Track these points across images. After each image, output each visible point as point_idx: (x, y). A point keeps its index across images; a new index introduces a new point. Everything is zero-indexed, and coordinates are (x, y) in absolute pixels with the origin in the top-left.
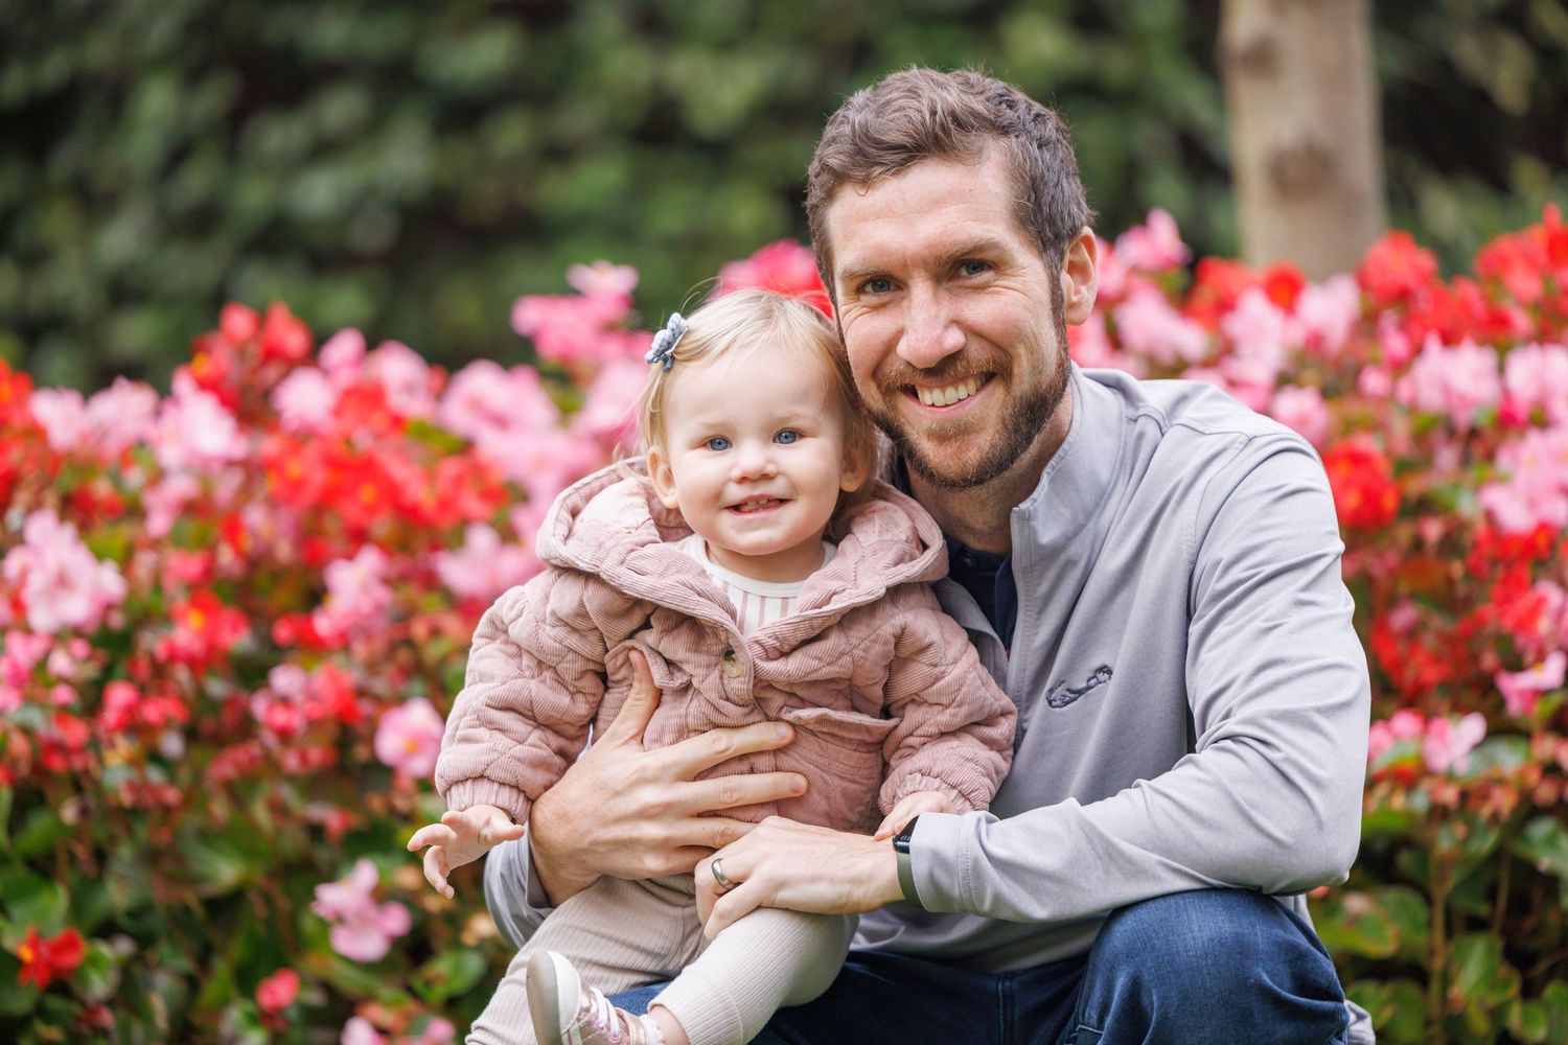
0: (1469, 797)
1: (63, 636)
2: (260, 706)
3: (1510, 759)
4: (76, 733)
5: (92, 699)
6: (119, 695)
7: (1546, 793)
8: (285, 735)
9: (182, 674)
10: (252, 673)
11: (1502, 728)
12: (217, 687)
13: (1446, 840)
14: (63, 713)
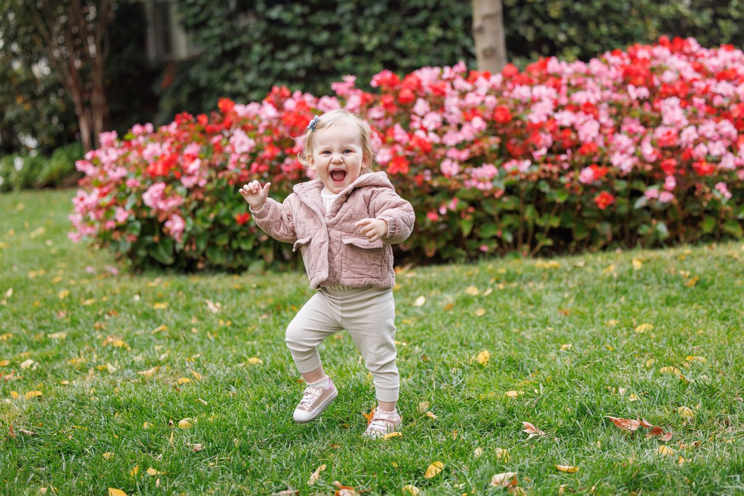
0: (528, 177)
1: (243, 154)
2: (283, 167)
3: (536, 169)
4: (246, 173)
5: (249, 166)
6: (255, 165)
7: (543, 176)
8: (288, 172)
9: (267, 161)
10: (281, 160)
11: (534, 163)
12: (274, 163)
13: (523, 186)
14: (243, 169)
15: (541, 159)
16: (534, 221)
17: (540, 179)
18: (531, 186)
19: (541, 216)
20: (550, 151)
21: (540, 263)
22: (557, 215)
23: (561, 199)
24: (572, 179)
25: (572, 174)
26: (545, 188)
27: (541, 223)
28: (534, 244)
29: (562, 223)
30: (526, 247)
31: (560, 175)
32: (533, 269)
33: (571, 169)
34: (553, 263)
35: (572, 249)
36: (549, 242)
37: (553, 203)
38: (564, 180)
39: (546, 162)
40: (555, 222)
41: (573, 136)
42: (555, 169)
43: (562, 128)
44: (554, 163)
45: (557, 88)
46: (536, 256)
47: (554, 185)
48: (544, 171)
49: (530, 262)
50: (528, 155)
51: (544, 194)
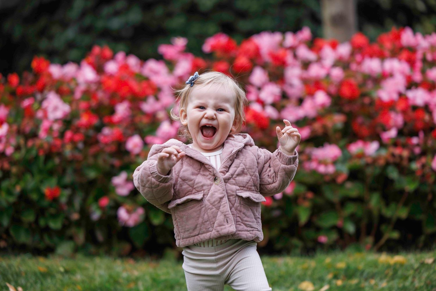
0: (375, 161)
2: (101, 138)
4: (58, 143)
5: (62, 135)
6: (69, 134)
7: (391, 160)
8: (106, 144)
10: (99, 129)
11: (382, 145)
12: (91, 132)
13: (369, 171)
14: (55, 138)
15: (390, 142)
16: (380, 211)
17: (387, 164)
18: (377, 171)
19: (387, 204)
20: (400, 133)
21: (384, 258)
22: (406, 204)
23: (410, 187)
24: (423, 166)
25: (423, 160)
26: (393, 174)
27: (388, 213)
28: (378, 237)
29: (410, 214)
30: (370, 240)
31: (411, 159)
32: (375, 264)
33: (424, 153)
34: (398, 258)
35: (421, 244)
36: (395, 235)
37: (402, 192)
38: (415, 166)
39: (395, 144)
40: (403, 213)
41: (427, 117)
42: (405, 153)
43: (415, 108)
44: (404, 146)
45: (411, 62)
46: (380, 250)
47: (404, 171)
48: (393, 155)
49: (372, 257)
50: (376, 137)
51: (392, 181)
